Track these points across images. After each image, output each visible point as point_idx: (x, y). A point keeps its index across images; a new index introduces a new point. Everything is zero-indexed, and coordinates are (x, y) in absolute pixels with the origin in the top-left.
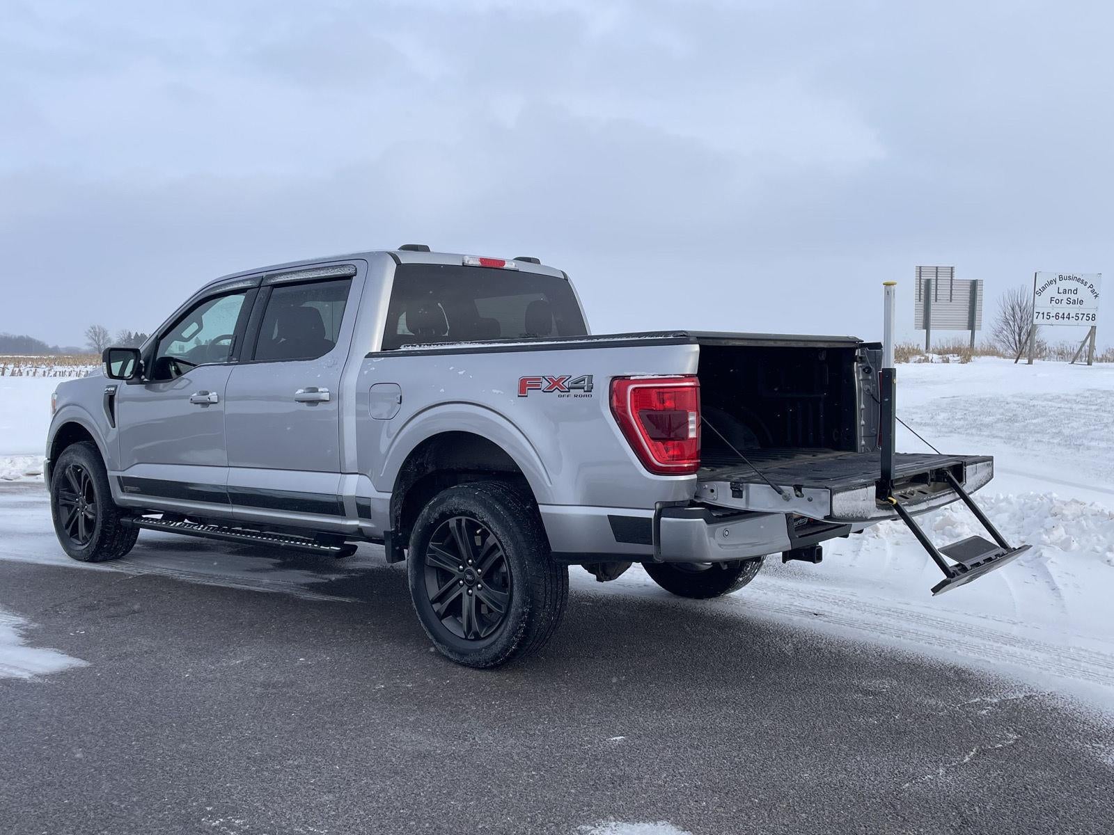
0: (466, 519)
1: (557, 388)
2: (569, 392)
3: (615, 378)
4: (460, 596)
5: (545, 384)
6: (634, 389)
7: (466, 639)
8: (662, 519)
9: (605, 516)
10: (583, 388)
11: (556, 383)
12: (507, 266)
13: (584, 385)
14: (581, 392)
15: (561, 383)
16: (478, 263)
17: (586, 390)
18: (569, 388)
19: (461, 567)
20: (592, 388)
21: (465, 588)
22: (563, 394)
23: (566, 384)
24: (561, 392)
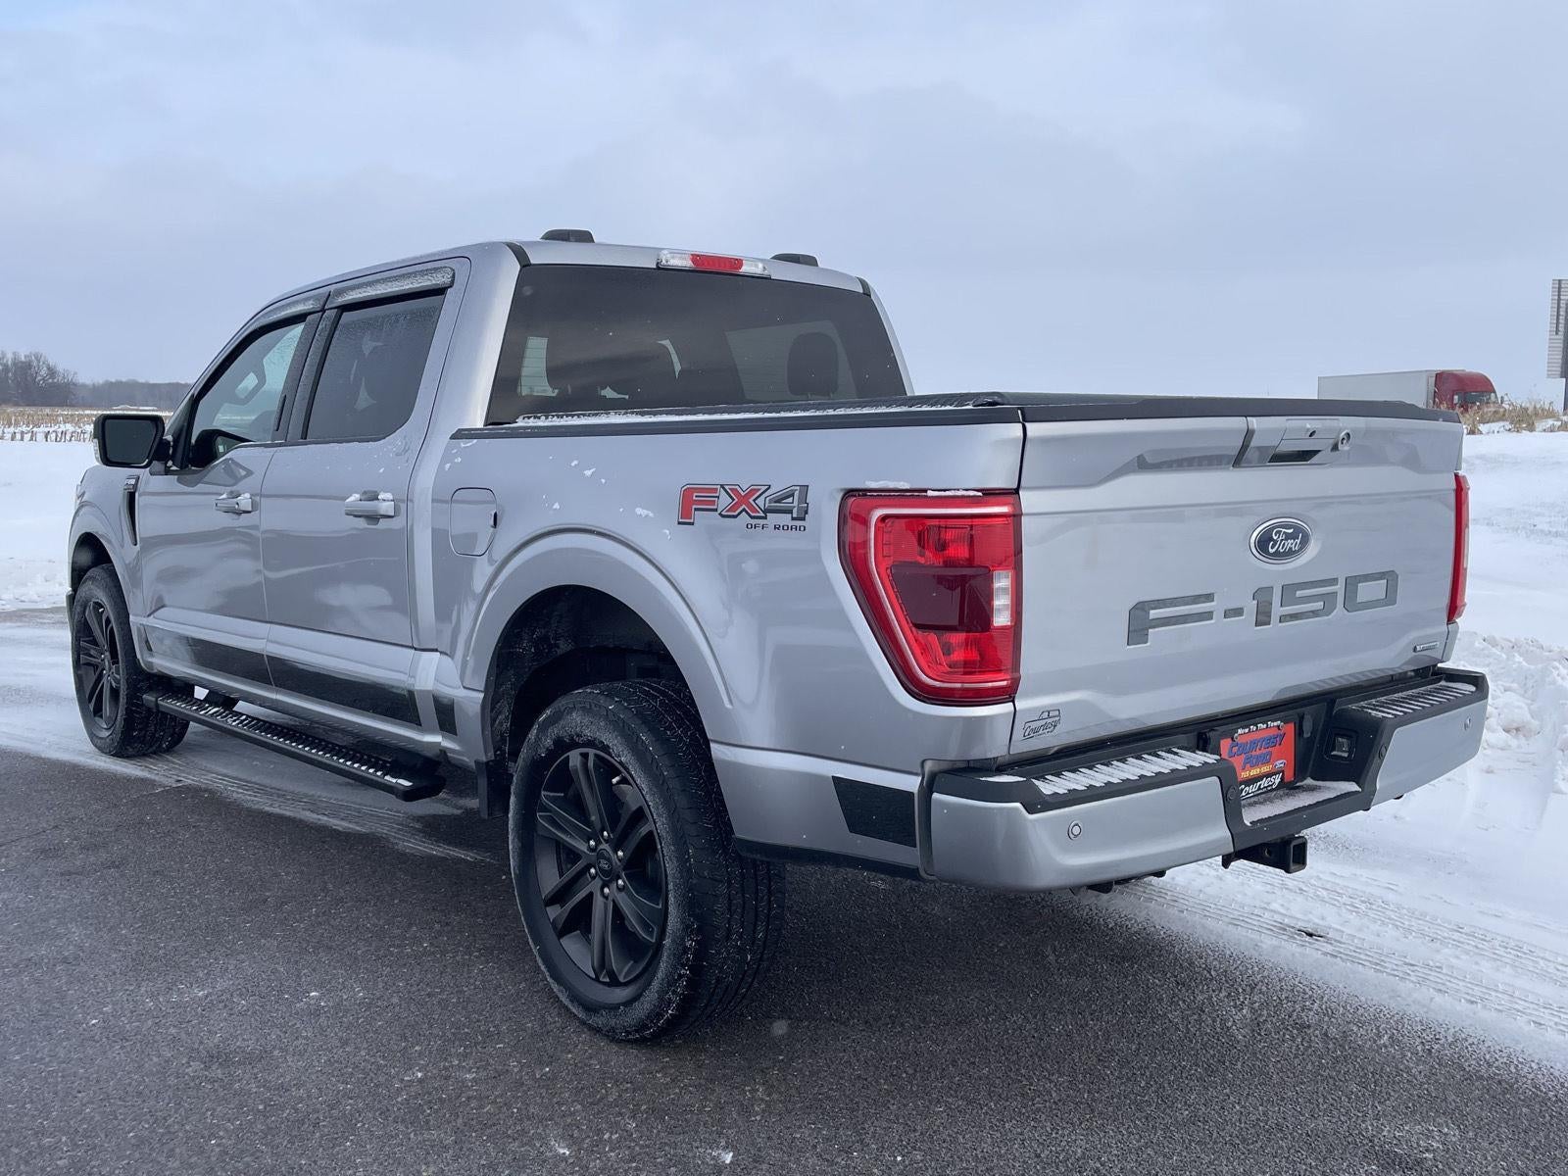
0: (596, 755)
1: (744, 510)
2: (765, 518)
3: (849, 493)
4: (591, 895)
5: (724, 501)
6: (884, 519)
7: (597, 979)
8: (935, 796)
9: (828, 777)
10: (791, 512)
11: (744, 499)
12: (746, 269)
13: (791, 506)
14: (785, 519)
15: (751, 500)
16: (687, 263)
17: (795, 515)
18: (766, 511)
19: (592, 843)
20: (806, 512)
21: (598, 882)
22: (754, 522)
23: (761, 502)
24: (752, 517)
